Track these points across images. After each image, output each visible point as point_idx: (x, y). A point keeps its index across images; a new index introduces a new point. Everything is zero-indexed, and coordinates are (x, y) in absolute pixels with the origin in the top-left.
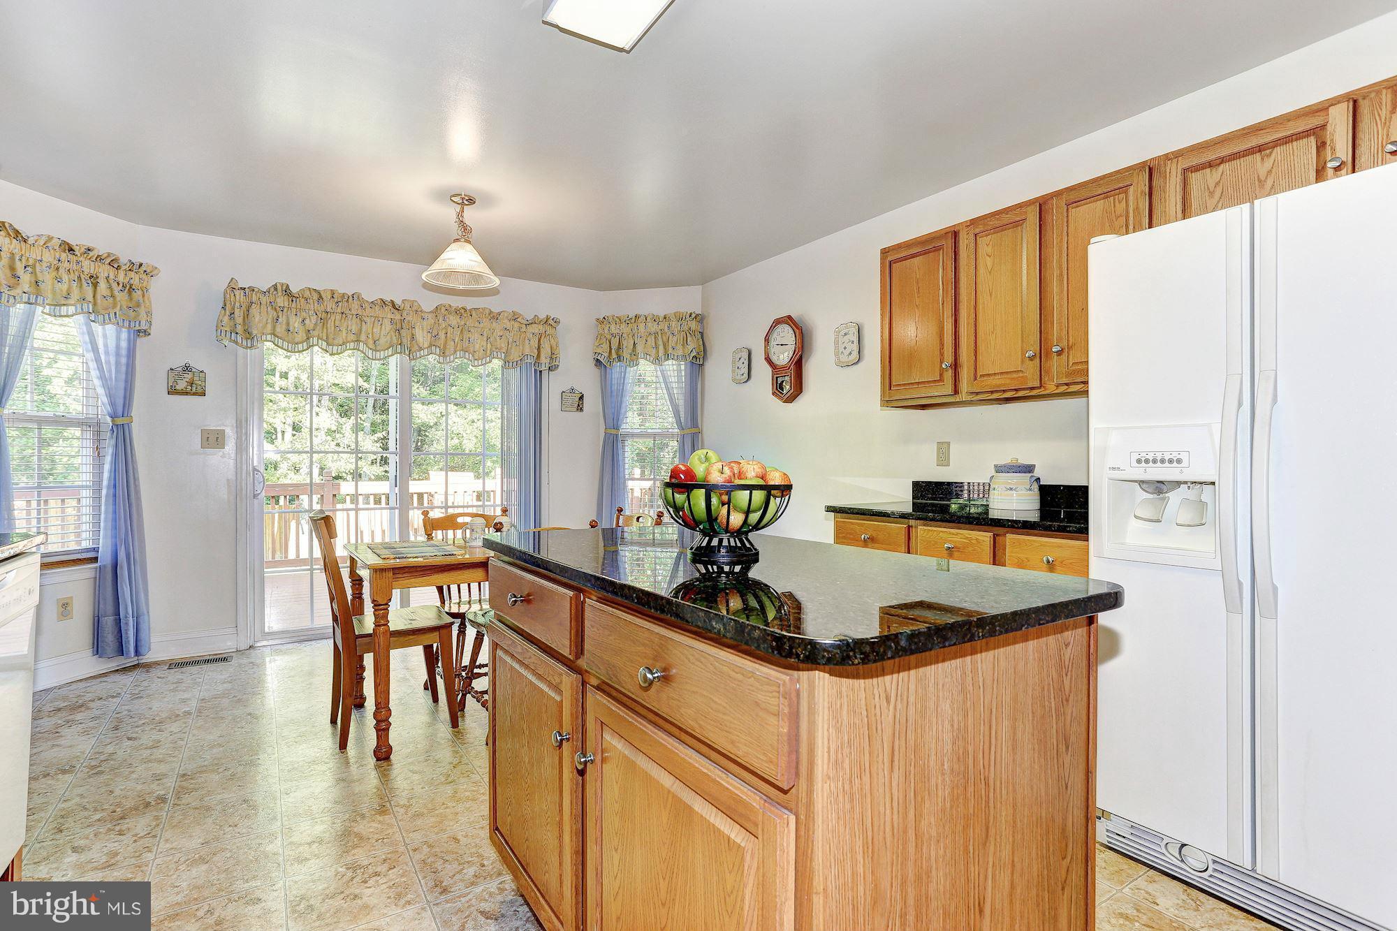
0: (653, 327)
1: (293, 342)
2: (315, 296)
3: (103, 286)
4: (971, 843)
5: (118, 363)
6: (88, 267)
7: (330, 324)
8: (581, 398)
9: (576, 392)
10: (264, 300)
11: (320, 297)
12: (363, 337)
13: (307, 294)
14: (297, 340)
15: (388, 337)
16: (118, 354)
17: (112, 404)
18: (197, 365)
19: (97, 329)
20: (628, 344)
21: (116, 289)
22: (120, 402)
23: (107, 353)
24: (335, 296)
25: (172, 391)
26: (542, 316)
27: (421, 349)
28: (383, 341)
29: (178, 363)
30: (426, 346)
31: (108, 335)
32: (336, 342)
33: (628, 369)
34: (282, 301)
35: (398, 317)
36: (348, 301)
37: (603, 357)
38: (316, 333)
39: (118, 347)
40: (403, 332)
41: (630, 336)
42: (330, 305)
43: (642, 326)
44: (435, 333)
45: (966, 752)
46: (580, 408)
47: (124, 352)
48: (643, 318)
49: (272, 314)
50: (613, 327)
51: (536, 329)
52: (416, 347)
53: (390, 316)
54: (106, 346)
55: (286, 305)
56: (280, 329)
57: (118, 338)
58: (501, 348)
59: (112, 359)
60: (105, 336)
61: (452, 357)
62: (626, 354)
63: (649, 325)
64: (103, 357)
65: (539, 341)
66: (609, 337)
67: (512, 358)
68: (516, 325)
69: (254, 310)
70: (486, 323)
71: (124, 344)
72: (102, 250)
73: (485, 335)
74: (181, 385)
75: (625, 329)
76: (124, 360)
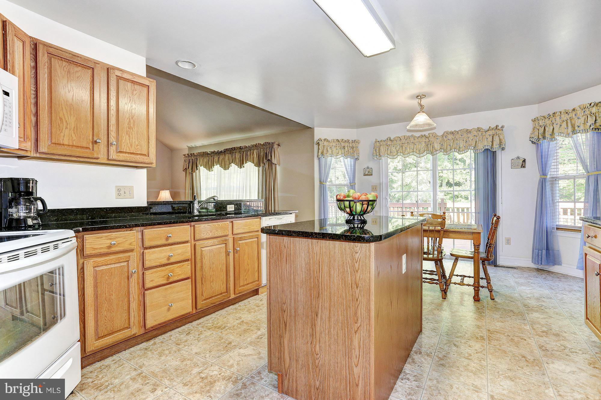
0: (565, 117)
1: (393, 156)
2: (399, 139)
3: (346, 148)
4: (313, 294)
5: (351, 169)
6: (343, 144)
7: (404, 148)
8: (524, 161)
9: (521, 158)
10: (384, 143)
11: (400, 139)
12: (415, 150)
13: (396, 139)
14: (394, 155)
15: (424, 148)
16: (351, 166)
17: (350, 180)
18: (370, 166)
19: (346, 160)
20: (549, 130)
21: (349, 148)
22: (352, 179)
23: (348, 166)
24: (405, 137)
25: (365, 175)
26: (493, 126)
27: (437, 151)
28: (422, 150)
29: (365, 166)
30: (439, 149)
31: (349, 161)
32: (405, 153)
33: (551, 143)
34: (389, 143)
35: (427, 140)
36: (409, 138)
37: (534, 139)
38: (399, 151)
39: (351, 164)
40: (429, 146)
41: (551, 125)
42: (403, 141)
43: (558, 118)
44: (441, 143)
45: (310, 269)
46: (523, 166)
47: (353, 165)
48: (558, 114)
49: (387, 147)
50: (540, 122)
51: (491, 133)
52: (434, 150)
53: (424, 140)
54: (348, 164)
55: (390, 143)
56: (389, 152)
57: (351, 162)
58: (472, 145)
59: (350, 167)
60: (348, 162)
61: (449, 152)
62: (547, 135)
63: (563, 116)
64: (347, 167)
65: (493, 138)
66: (538, 127)
67: (479, 147)
68: (480, 133)
69: (382, 148)
70: (465, 135)
71: (352, 163)
72: (345, 139)
73: (465, 140)
74: (367, 173)
75: (548, 122)
76: (353, 168)
